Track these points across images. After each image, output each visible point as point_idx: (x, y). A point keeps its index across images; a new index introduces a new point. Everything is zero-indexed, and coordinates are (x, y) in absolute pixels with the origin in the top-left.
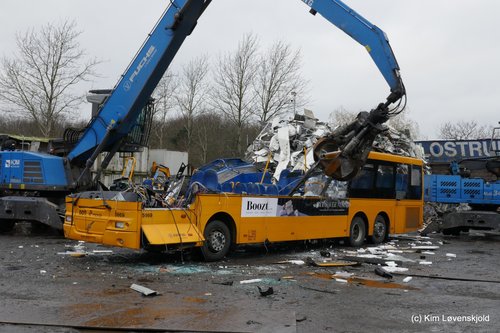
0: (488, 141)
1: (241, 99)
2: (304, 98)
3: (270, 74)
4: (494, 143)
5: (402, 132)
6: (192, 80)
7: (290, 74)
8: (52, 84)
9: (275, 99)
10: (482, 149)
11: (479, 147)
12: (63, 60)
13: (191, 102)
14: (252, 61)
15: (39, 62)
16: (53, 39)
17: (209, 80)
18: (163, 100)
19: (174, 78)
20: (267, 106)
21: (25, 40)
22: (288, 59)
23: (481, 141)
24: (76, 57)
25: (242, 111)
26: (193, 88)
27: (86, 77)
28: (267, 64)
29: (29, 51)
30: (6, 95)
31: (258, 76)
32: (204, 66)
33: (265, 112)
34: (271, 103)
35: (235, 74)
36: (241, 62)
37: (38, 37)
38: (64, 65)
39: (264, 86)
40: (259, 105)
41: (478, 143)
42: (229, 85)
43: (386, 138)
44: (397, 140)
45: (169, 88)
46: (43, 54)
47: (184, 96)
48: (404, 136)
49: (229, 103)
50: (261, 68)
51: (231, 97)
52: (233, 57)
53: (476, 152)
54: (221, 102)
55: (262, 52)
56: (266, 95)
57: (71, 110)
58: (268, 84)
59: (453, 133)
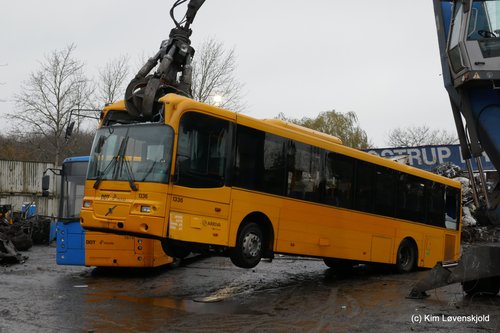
0: (428, 147)
2: (241, 104)
4: (433, 150)
10: (421, 157)
11: (419, 154)
19: (89, 83)
23: (419, 148)
41: (417, 151)
45: (83, 95)
53: (415, 161)
59: (404, 139)
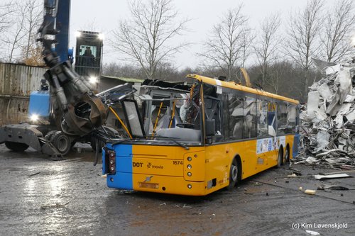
1: (308, 47)
3: (335, 25)
6: (267, 33)
7: (353, 26)
8: (154, 38)
9: (339, 47)
12: (163, 19)
13: (266, 50)
14: (319, 15)
15: (145, 21)
16: (155, 3)
18: (242, 49)
20: (331, 53)
21: (133, 4)
24: (173, 16)
25: (309, 58)
26: (267, 39)
27: (180, 32)
28: (333, 17)
29: (137, 13)
30: (121, 47)
31: (324, 28)
32: (277, 21)
33: (330, 58)
34: (334, 51)
35: (304, 27)
36: (309, 16)
38: (164, 23)
39: (329, 36)
40: (324, 52)
42: (298, 36)
46: (148, 15)
47: (260, 46)
49: (298, 51)
50: (327, 21)
51: (299, 46)
52: (302, 13)
54: (291, 50)
56: (331, 43)
57: (169, 58)
58: (333, 34)
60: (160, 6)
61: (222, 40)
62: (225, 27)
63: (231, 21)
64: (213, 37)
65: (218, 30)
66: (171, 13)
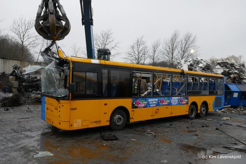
1: (172, 54)
3: (184, 45)
5: (241, 65)
6: (154, 48)
7: (192, 45)
9: (186, 54)
12: (107, 42)
13: (154, 56)
14: (178, 39)
16: (104, 35)
17: (161, 48)
18: (143, 55)
22: (191, 39)
25: (173, 60)
26: (155, 51)
27: (115, 48)
28: (183, 41)
31: (179, 46)
32: (159, 43)
34: (184, 56)
35: (170, 45)
36: (173, 40)
37: (99, 35)
38: (108, 44)
40: (180, 57)
42: (168, 50)
43: (233, 68)
44: (238, 69)
46: (101, 40)
48: (242, 67)
49: (168, 56)
50: (180, 43)
51: (168, 54)
52: (170, 39)
54: (165, 56)
55: (181, 37)
56: (182, 53)
58: (183, 49)
60: (106, 37)
61: (134, 52)
62: (136, 46)
63: (138, 43)
64: (130, 50)
65: (133, 47)
66: (111, 40)
